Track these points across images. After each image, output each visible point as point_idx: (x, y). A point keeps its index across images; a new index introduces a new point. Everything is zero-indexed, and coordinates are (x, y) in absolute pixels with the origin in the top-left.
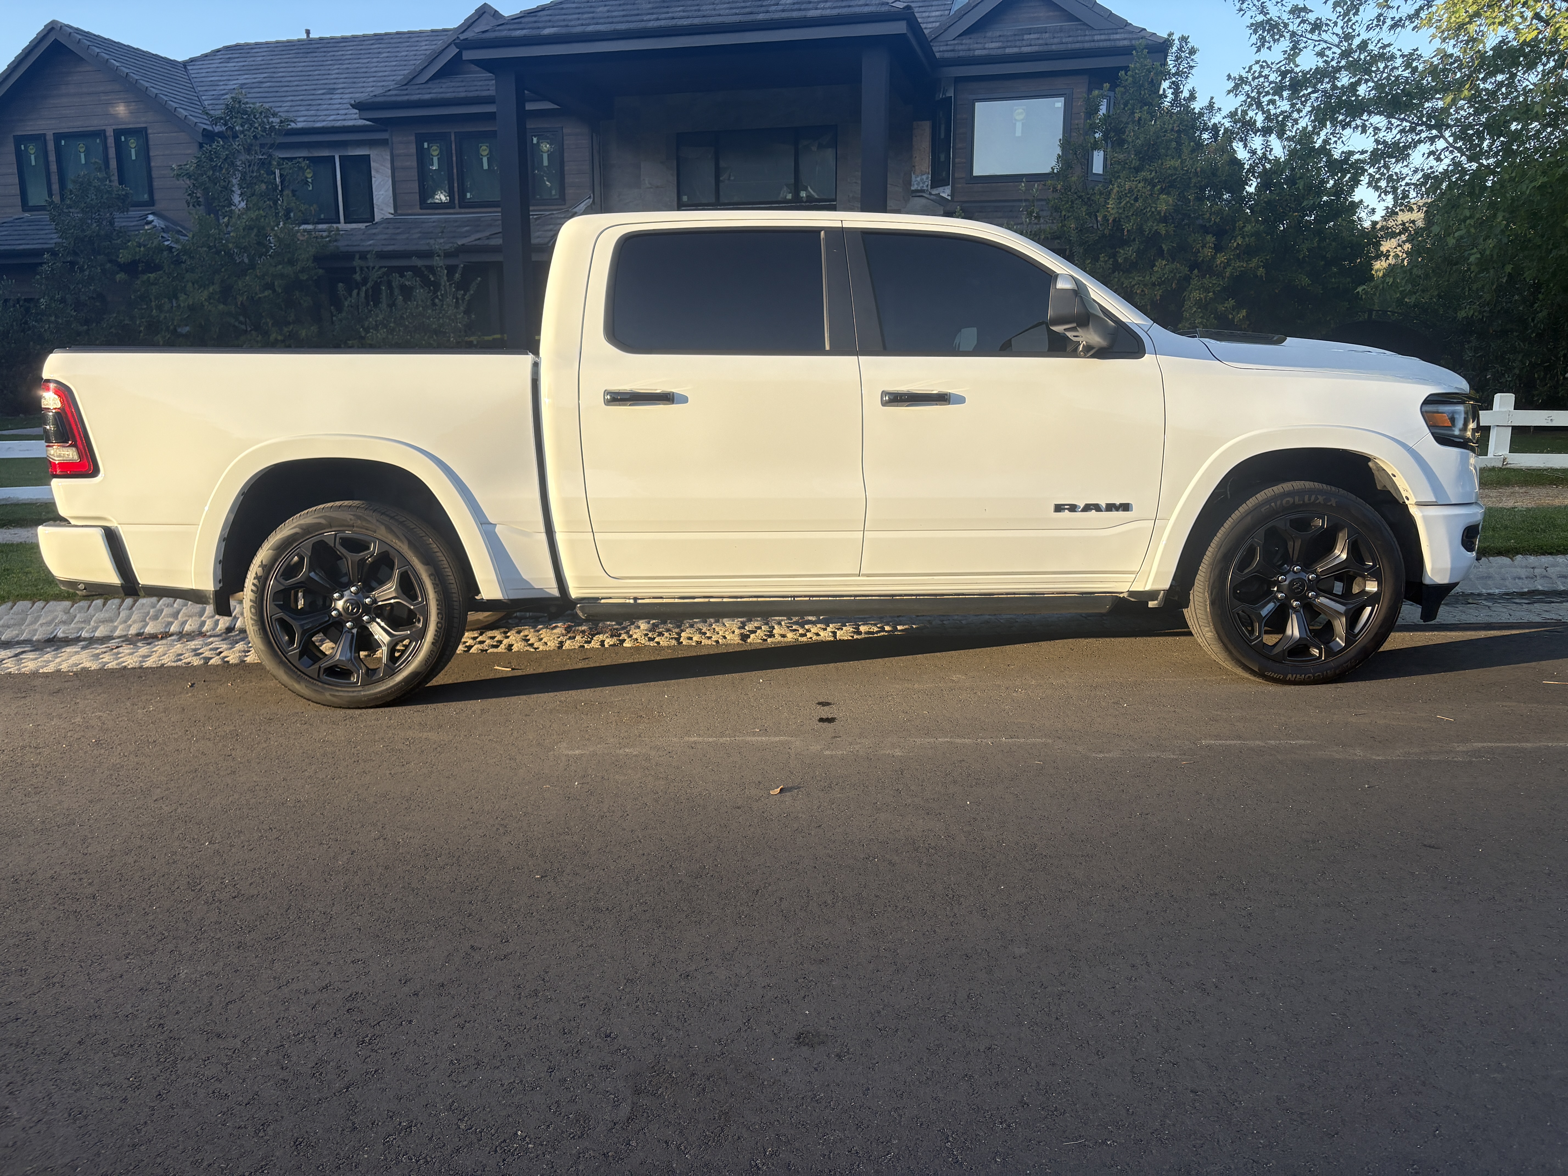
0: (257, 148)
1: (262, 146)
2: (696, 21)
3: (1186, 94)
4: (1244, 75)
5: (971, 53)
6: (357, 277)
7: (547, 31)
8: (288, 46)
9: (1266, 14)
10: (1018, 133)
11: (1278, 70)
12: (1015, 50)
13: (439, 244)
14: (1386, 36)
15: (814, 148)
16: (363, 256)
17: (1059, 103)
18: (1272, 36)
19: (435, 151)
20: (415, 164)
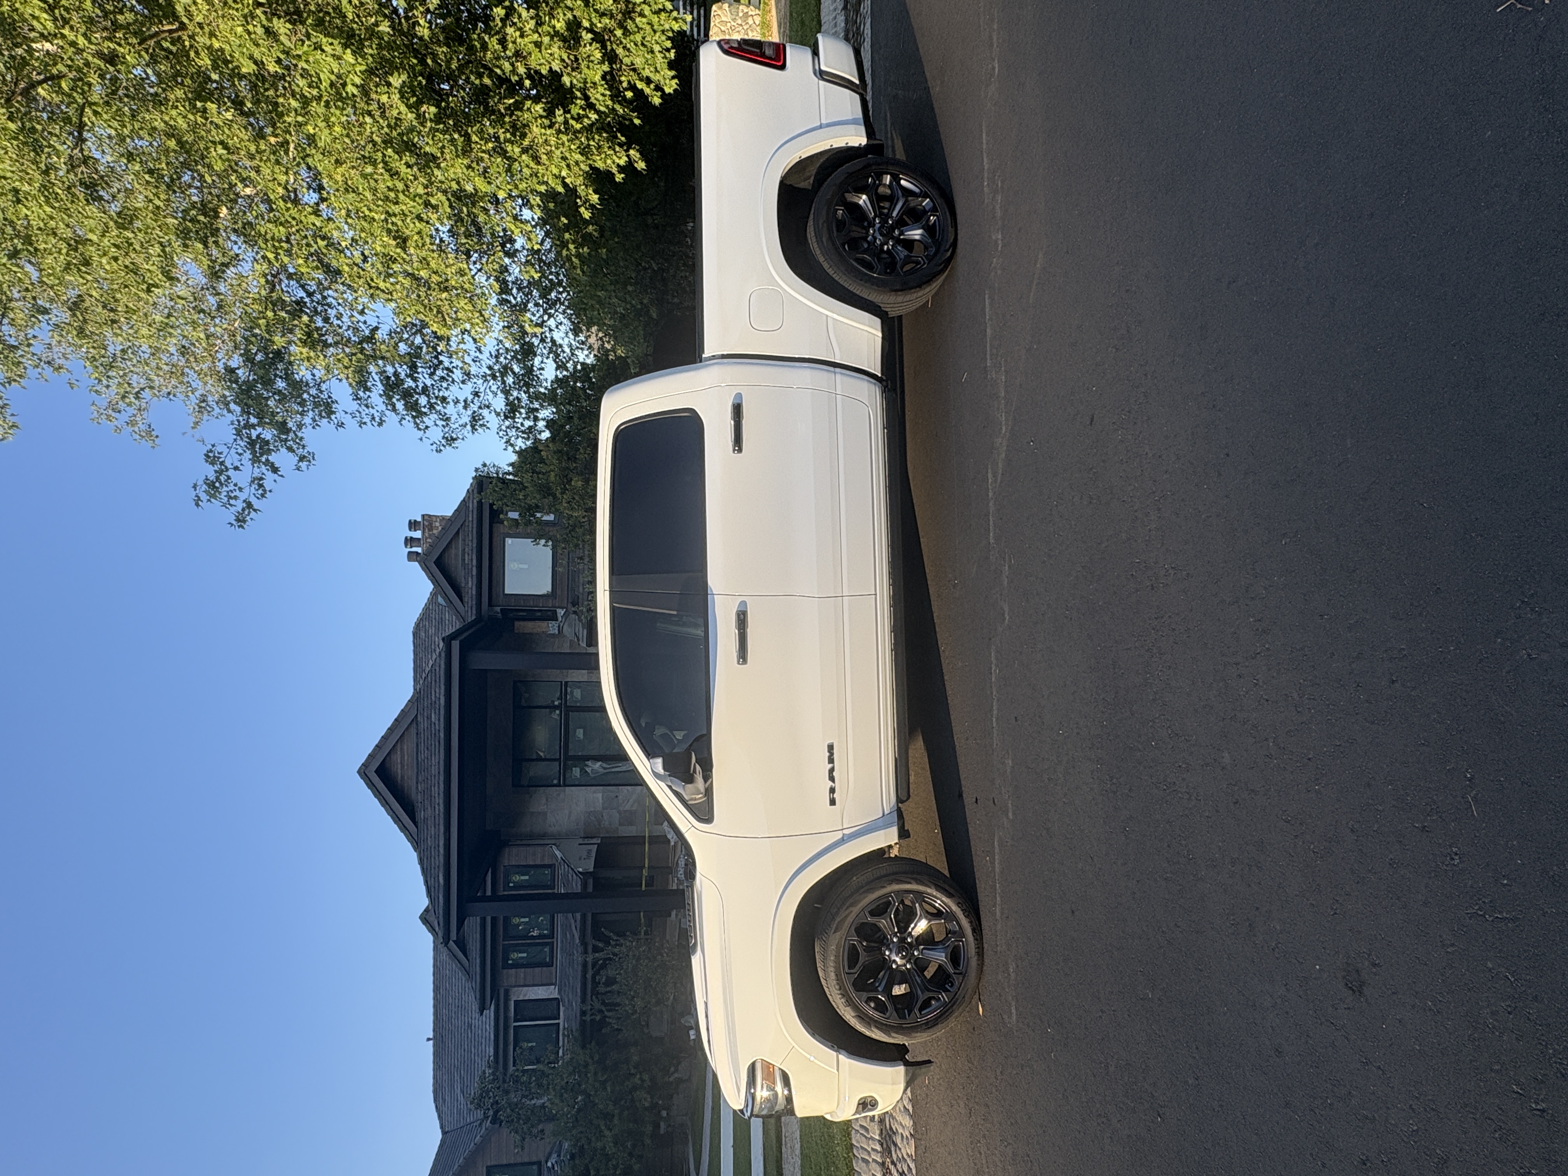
0: (506, 1085)
1: (504, 1081)
2: (442, 778)
3: (510, 469)
4: (504, 440)
5: (474, 597)
6: (598, 1018)
7: (442, 881)
8: (437, 1055)
9: (466, 424)
10: (526, 566)
11: (503, 421)
12: (474, 569)
13: (579, 958)
14: (484, 357)
15: (527, 695)
16: (583, 1013)
17: (509, 541)
18: (480, 419)
19: (514, 956)
20: (523, 970)
